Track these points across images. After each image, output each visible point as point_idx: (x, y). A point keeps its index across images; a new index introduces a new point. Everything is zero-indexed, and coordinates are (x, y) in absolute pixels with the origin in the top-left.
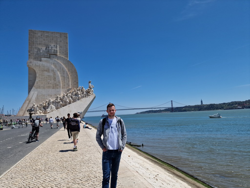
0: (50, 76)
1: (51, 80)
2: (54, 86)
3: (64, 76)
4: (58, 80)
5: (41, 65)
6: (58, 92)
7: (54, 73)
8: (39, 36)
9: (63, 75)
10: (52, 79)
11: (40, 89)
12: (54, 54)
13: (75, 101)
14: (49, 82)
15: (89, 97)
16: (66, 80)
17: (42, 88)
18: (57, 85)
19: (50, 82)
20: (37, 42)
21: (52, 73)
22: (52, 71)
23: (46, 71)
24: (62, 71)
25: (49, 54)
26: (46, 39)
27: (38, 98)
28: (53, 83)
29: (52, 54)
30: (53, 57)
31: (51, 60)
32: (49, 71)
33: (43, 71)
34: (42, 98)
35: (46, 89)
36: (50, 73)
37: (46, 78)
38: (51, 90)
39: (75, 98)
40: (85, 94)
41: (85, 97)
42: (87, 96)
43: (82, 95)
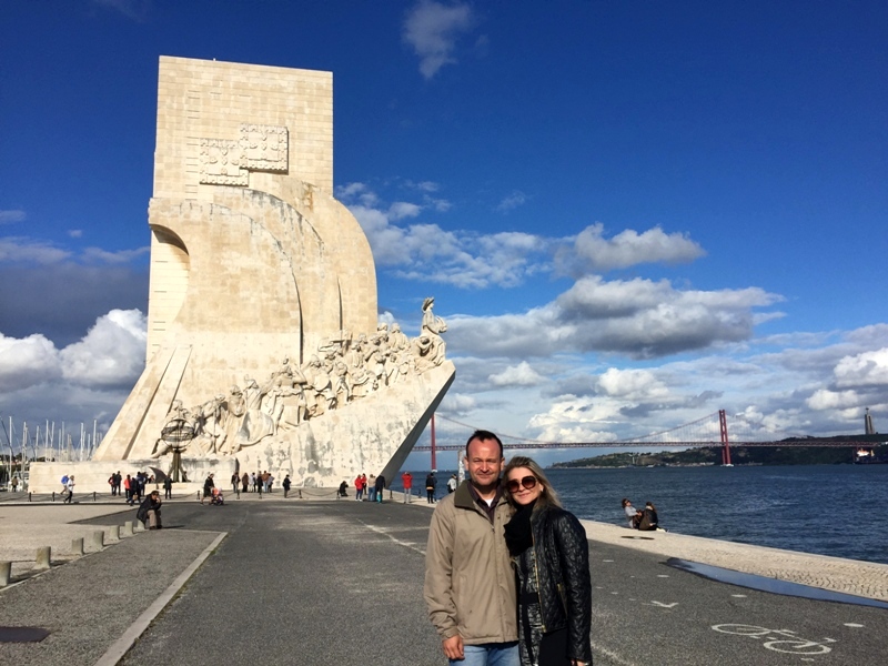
1: (254, 290)
4: (288, 293)
6: (287, 348)
8: (205, 88)
10: (260, 288)
11: (202, 329)
12: (270, 171)
13: (364, 393)
14: (247, 299)
15: (428, 378)
16: (321, 294)
17: (215, 327)
18: (283, 315)
19: (252, 301)
20: (193, 114)
21: (259, 255)
22: (258, 246)
23: (235, 247)
24: (304, 249)
25: (246, 168)
26: (233, 97)
27: (196, 375)
28: (265, 303)
29: (259, 167)
30: (266, 184)
31: (257, 199)
32: (249, 249)
33: (222, 248)
34: (213, 374)
35: (230, 333)
36: (250, 259)
37: (231, 280)
38: (255, 339)
39: (361, 381)
40: (407, 361)
41: (405, 373)
42: (417, 368)
43: (393, 365)
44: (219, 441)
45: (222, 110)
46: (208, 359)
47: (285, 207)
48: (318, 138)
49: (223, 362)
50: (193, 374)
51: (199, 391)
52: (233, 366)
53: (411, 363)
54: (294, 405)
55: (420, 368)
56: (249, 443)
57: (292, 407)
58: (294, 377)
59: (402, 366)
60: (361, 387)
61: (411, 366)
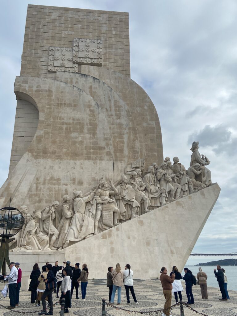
0: (78, 120)
1: (81, 133)
2: (92, 151)
3: (120, 125)
4: (104, 134)
5: (54, 90)
6: (103, 170)
7: (90, 111)
8: (54, 21)
9: (118, 121)
10: (85, 131)
12: (91, 64)
13: (159, 205)
14: (76, 138)
15: (203, 194)
16: (126, 137)
17: (54, 156)
18: (100, 148)
19: (80, 139)
21: (85, 111)
22: (84, 105)
23: (69, 105)
24: (113, 108)
25: (77, 63)
26: (70, 26)
27: (39, 188)
28: (88, 141)
29: (85, 62)
30: (89, 72)
31: (84, 79)
32: (78, 107)
33: (60, 106)
34: (51, 188)
35: (64, 160)
36: (79, 113)
37: (66, 126)
38: (82, 164)
39: (156, 195)
40: (187, 182)
41: (187, 191)
42: (194, 188)
43: (177, 185)
44: (54, 238)
45: (63, 32)
46: (48, 178)
47: (101, 83)
48: (121, 47)
49: (59, 179)
50: (37, 189)
51: (40, 201)
52: (65, 183)
53: (189, 184)
54: (109, 210)
55: (196, 188)
56: (76, 240)
57: (108, 212)
58: (110, 190)
59: (183, 186)
60: (156, 200)
61: (189, 186)
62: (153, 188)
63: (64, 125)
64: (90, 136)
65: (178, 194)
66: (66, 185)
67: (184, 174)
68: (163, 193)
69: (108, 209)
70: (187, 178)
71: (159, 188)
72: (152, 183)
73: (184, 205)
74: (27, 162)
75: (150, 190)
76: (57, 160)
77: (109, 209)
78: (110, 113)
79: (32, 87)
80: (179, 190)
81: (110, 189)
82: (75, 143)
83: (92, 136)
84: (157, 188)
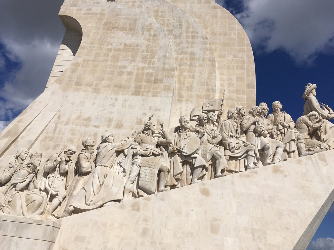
1: (132, 61)
2: (144, 84)
3: (192, 53)
4: (164, 63)
5: (106, 12)
6: (156, 110)
7: (150, 35)
10: (139, 59)
11: (77, 90)
14: (124, 67)
15: (323, 159)
16: (197, 69)
17: (89, 89)
18: (156, 81)
19: (129, 69)
21: (143, 34)
22: (143, 29)
23: (123, 29)
24: (184, 35)
27: (58, 130)
28: (140, 71)
31: (149, 2)
32: (134, 31)
33: (111, 30)
34: (75, 130)
35: (102, 94)
36: (133, 38)
37: (114, 52)
38: (125, 101)
39: (239, 153)
40: (294, 138)
41: (293, 152)
42: (307, 149)
43: (276, 142)
44: (56, 201)
46: (74, 116)
49: (88, 119)
50: (55, 130)
52: (97, 125)
53: (299, 141)
54: (152, 167)
55: (310, 149)
56: (86, 207)
57: (150, 169)
58: (159, 137)
59: (288, 144)
60: (238, 161)
61: (298, 144)
62: (233, 142)
63: (111, 51)
64: (143, 65)
65: (278, 156)
66: (97, 127)
67: (289, 127)
68: (251, 150)
69: (150, 163)
70: (295, 133)
71: (244, 142)
72: (232, 134)
73: (287, 173)
74: (51, 95)
75: (229, 145)
76: (92, 94)
77: (152, 164)
78: (179, 41)
79: (81, 10)
80: (280, 150)
81: (159, 135)
82: (121, 73)
83: (146, 65)
84: (241, 142)
